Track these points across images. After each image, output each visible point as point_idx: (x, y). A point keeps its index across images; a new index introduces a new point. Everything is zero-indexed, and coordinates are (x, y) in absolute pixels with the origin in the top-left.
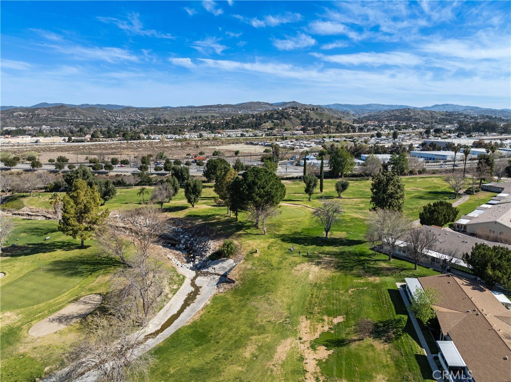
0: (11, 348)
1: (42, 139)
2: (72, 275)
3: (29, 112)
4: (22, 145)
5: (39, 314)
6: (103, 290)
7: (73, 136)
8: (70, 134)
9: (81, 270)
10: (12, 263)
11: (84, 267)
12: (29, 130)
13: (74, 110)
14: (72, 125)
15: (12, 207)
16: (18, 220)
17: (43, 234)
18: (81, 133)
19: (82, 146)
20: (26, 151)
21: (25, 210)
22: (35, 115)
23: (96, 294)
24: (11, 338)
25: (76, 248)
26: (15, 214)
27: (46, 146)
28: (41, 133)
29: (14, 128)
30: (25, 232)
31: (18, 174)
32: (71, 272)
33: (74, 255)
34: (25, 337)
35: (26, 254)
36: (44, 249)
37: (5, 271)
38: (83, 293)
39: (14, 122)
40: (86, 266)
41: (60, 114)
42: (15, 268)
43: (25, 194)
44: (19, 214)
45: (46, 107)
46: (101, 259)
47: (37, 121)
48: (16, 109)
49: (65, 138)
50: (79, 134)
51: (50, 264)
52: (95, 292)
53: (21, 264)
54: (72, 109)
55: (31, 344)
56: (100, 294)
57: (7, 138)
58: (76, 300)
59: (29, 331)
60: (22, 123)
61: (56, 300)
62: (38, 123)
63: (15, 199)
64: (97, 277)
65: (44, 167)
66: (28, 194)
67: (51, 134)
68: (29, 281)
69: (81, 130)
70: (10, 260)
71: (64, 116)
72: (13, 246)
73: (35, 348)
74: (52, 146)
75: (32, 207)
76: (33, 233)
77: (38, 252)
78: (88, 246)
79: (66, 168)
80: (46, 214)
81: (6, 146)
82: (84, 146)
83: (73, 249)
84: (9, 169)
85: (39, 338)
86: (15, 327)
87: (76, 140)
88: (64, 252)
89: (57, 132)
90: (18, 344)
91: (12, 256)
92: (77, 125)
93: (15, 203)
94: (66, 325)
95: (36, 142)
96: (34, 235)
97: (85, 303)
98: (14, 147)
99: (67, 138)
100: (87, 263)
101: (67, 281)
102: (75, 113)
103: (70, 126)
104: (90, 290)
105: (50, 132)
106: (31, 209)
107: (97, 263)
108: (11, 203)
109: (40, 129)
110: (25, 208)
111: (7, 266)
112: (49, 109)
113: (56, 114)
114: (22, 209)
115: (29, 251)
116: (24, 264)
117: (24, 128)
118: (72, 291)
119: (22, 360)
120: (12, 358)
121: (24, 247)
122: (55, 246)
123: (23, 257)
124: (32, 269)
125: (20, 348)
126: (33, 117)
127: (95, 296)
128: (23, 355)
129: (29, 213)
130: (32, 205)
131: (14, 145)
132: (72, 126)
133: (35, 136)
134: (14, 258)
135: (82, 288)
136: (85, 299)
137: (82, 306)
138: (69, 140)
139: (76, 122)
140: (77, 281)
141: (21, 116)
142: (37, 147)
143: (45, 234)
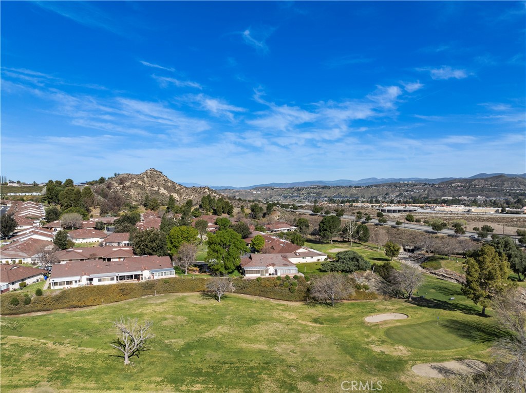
0: (396, 373)
1: (474, 209)
2: (464, 336)
3: (467, 183)
4: (454, 214)
5: (424, 358)
6: (490, 361)
7: (509, 207)
8: (505, 205)
9: (474, 335)
10: (416, 310)
11: (478, 333)
12: (465, 200)
13: (513, 180)
14: (510, 195)
15: (431, 267)
16: (433, 278)
17: (449, 294)
18: (519, 204)
19: (517, 218)
20: (457, 219)
21: (441, 271)
22: (472, 185)
23: (482, 362)
24: (398, 367)
25: (476, 314)
26: (432, 273)
27: (477, 215)
28: (475, 203)
29: (451, 198)
30: (434, 289)
31: (443, 238)
32: (464, 334)
33: (472, 320)
34: (408, 370)
35: (429, 307)
36: (446, 307)
37: (408, 315)
38: (469, 356)
39: (452, 192)
40: (481, 334)
41: (497, 184)
42: (417, 315)
43: (444, 257)
44: (435, 274)
45: (484, 177)
46: (499, 332)
47: (472, 191)
48: (455, 180)
49: (499, 209)
50: (516, 205)
51: (447, 321)
52: (481, 360)
53: (423, 313)
54: (511, 179)
55: (411, 378)
56: (486, 363)
57: (443, 206)
58: (460, 360)
59: (413, 368)
60: (459, 193)
61: (443, 353)
62: (474, 193)
63: (435, 260)
64: (489, 347)
65: (468, 234)
66: (447, 257)
67: (485, 204)
68: (425, 328)
69: (519, 201)
70: (415, 308)
71: (501, 187)
72: (422, 298)
73: (413, 383)
74: (483, 216)
75: (447, 270)
76: (441, 291)
77: (440, 308)
78: (489, 316)
79: (489, 238)
80: (458, 278)
81: (440, 214)
82: (519, 219)
83: (473, 314)
84: (436, 233)
85: (418, 376)
86: (404, 359)
87: (511, 211)
88: (463, 314)
89: (492, 203)
90: (402, 374)
91: (418, 305)
92: (516, 195)
93: (434, 263)
94: (444, 376)
95: (469, 211)
96: (441, 293)
97: (469, 366)
98: (446, 215)
99: (500, 209)
100: (483, 331)
101: (457, 340)
102: (515, 183)
103: (507, 197)
104: (478, 356)
105: (484, 202)
106: (446, 271)
107: (494, 334)
108: (431, 263)
109: (475, 199)
110: (441, 270)
111: (411, 311)
112: (486, 180)
113: (493, 184)
114: (439, 270)
115: (433, 305)
116: (426, 314)
117: (460, 198)
118: (459, 351)
119: (401, 387)
120: (395, 381)
121: (430, 301)
122: (457, 307)
123: (426, 308)
124: (430, 320)
125: (402, 377)
126: (469, 188)
127: (480, 363)
128: (403, 383)
129: (444, 274)
130: (448, 267)
131: (447, 213)
132: (510, 197)
133: (468, 206)
134: (419, 307)
135: (470, 352)
136: (469, 362)
137: (464, 367)
138: (502, 211)
139: (515, 193)
140: (467, 343)
141: (459, 186)
142: (468, 216)
143: (451, 295)
